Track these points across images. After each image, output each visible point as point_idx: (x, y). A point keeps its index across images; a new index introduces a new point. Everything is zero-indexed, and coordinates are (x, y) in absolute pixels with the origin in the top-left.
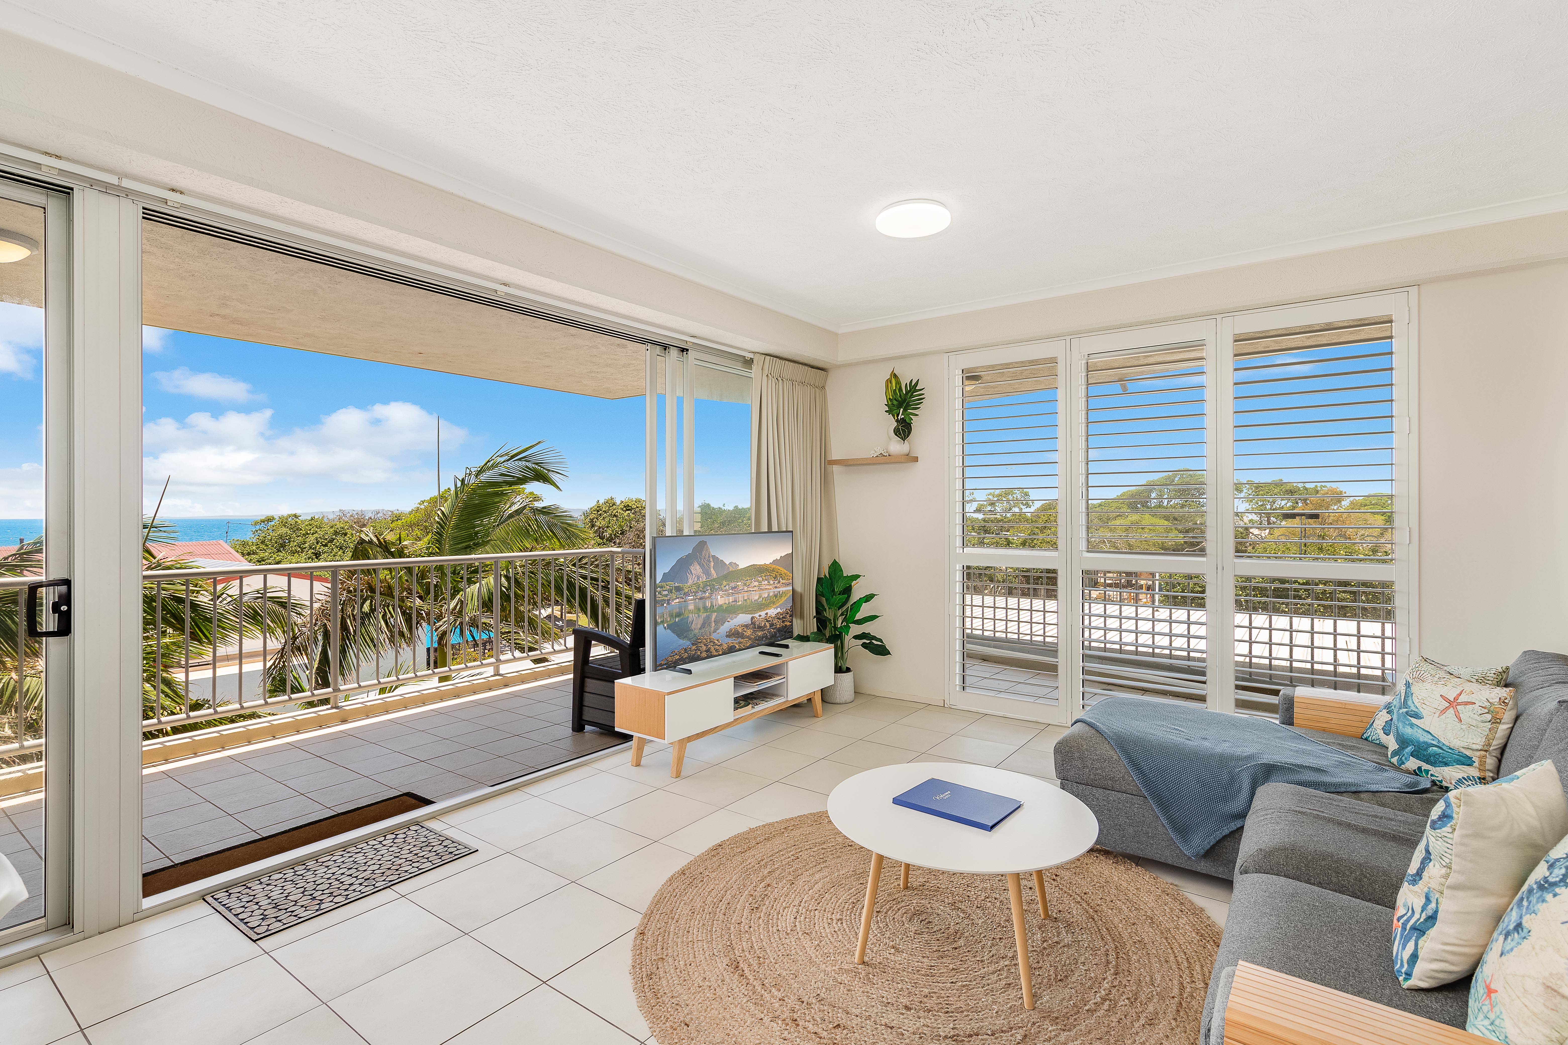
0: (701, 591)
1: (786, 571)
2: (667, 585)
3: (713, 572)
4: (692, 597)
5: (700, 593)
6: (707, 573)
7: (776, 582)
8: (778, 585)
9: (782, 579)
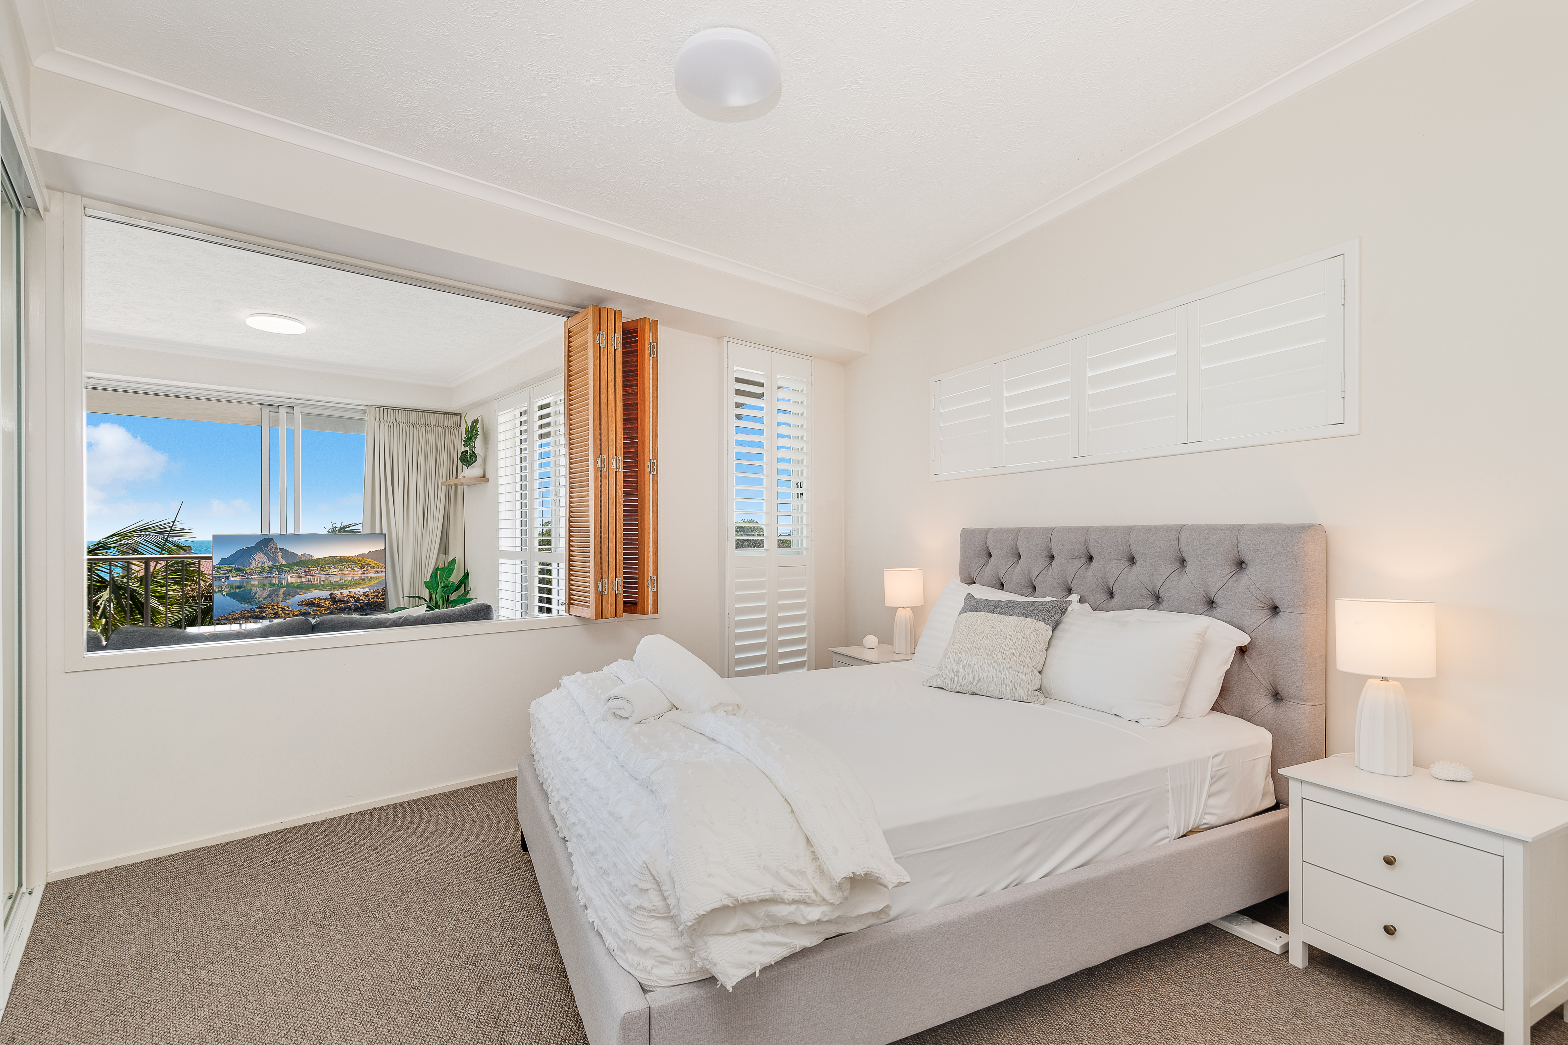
0: (266, 572)
1: (376, 562)
2: (225, 567)
3: (281, 559)
4: (256, 576)
5: (266, 574)
6: (274, 560)
7: (363, 570)
8: (366, 572)
9: (371, 568)
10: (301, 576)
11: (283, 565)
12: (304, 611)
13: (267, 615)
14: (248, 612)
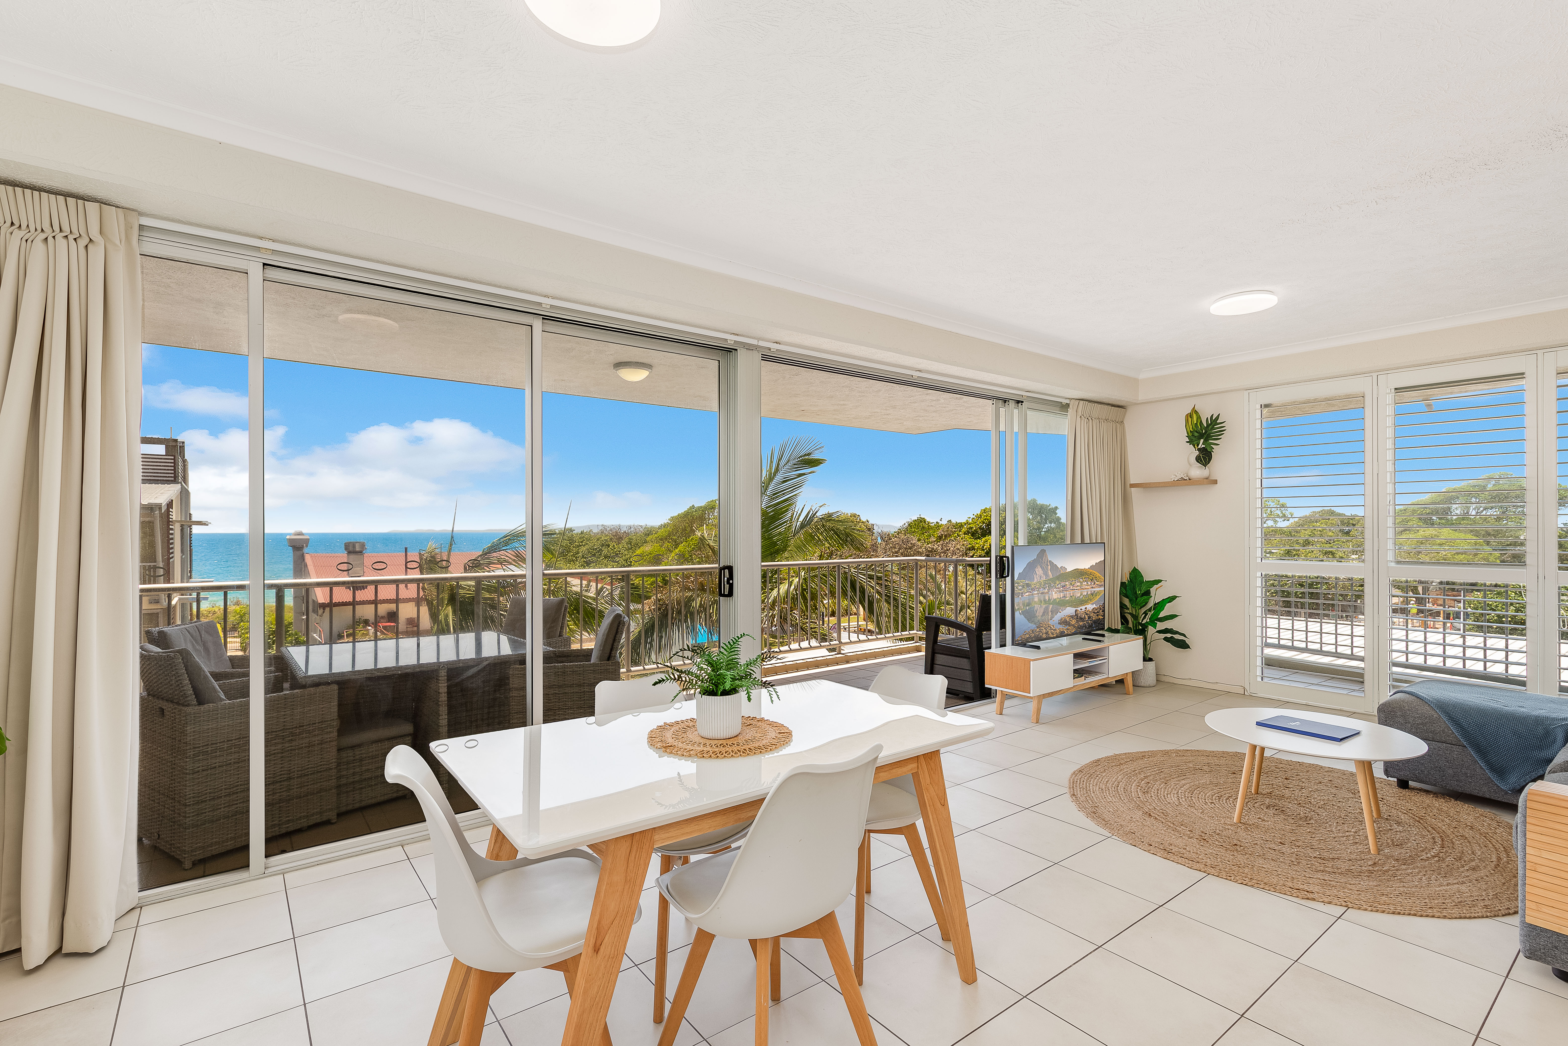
1: (1100, 575)
2: (1021, 582)
3: (1050, 573)
4: (1037, 592)
5: (1042, 589)
6: (1046, 574)
7: (1092, 583)
8: (1094, 586)
9: (1097, 581)
11: (1051, 579)
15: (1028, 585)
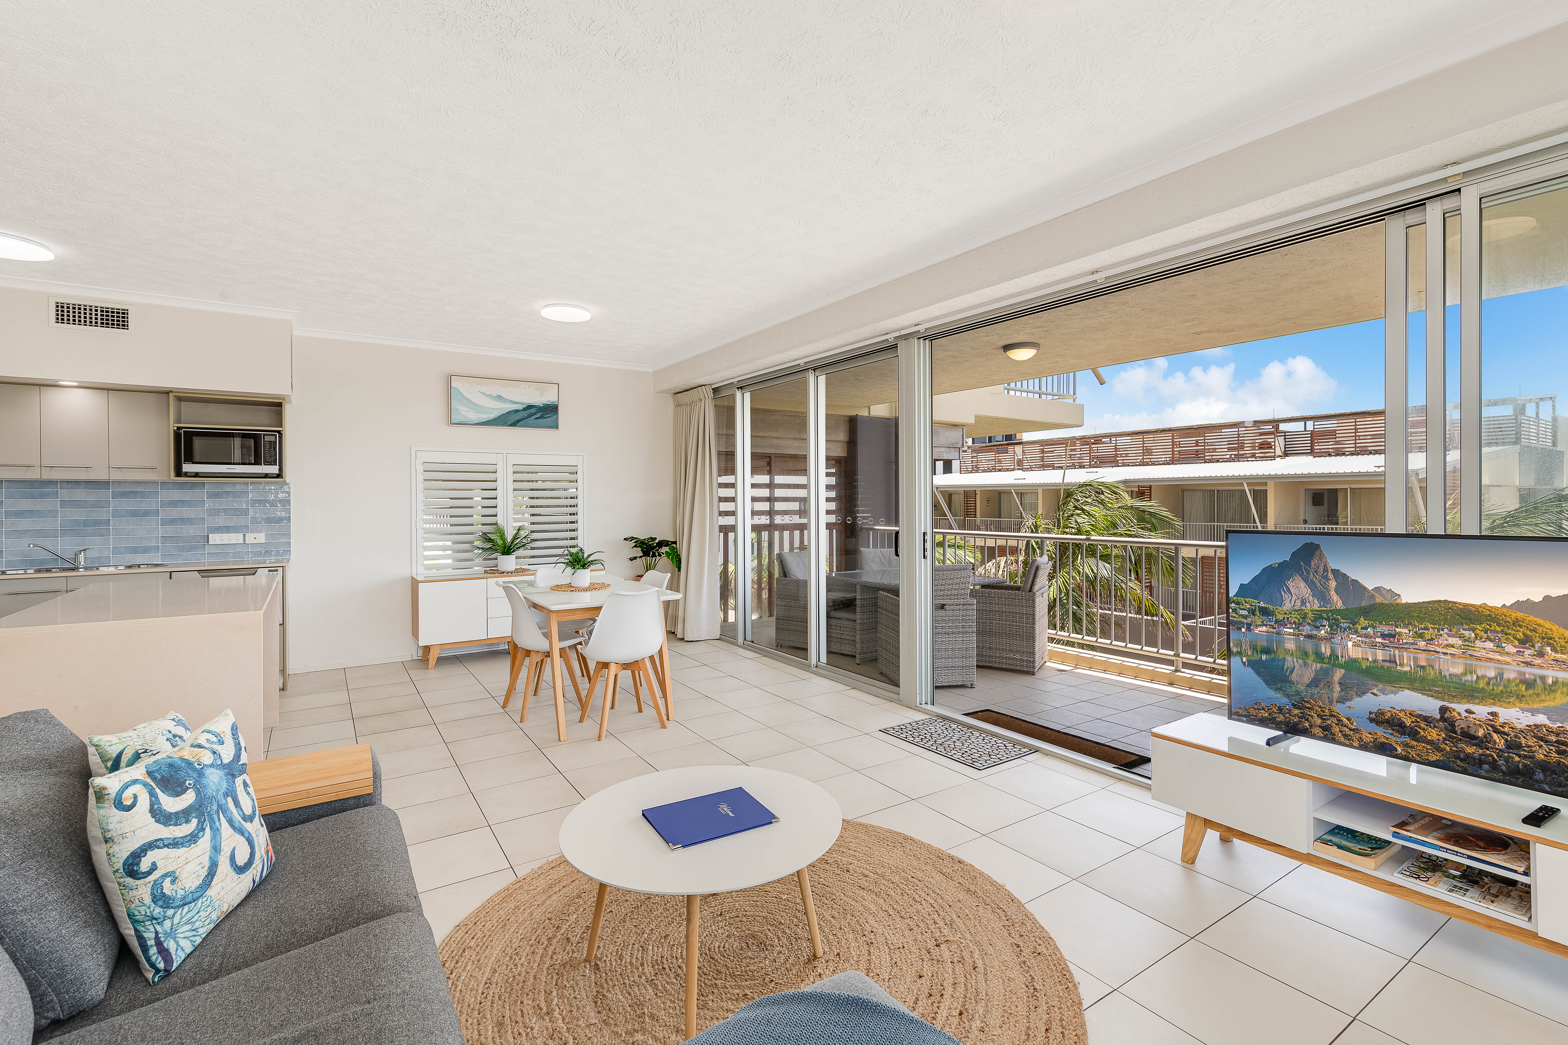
0: (1309, 624)
2: (1246, 602)
3: (1335, 597)
4: (1292, 631)
5: (1308, 627)
6: (1322, 595)
7: (1527, 652)
8: (1538, 661)
9: (1554, 650)
10: (1374, 646)
11: (1338, 612)
12: (1383, 740)
13: (1311, 726)
14: (1280, 710)
15: (1265, 612)
